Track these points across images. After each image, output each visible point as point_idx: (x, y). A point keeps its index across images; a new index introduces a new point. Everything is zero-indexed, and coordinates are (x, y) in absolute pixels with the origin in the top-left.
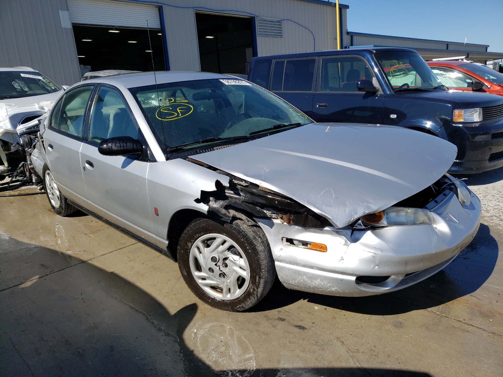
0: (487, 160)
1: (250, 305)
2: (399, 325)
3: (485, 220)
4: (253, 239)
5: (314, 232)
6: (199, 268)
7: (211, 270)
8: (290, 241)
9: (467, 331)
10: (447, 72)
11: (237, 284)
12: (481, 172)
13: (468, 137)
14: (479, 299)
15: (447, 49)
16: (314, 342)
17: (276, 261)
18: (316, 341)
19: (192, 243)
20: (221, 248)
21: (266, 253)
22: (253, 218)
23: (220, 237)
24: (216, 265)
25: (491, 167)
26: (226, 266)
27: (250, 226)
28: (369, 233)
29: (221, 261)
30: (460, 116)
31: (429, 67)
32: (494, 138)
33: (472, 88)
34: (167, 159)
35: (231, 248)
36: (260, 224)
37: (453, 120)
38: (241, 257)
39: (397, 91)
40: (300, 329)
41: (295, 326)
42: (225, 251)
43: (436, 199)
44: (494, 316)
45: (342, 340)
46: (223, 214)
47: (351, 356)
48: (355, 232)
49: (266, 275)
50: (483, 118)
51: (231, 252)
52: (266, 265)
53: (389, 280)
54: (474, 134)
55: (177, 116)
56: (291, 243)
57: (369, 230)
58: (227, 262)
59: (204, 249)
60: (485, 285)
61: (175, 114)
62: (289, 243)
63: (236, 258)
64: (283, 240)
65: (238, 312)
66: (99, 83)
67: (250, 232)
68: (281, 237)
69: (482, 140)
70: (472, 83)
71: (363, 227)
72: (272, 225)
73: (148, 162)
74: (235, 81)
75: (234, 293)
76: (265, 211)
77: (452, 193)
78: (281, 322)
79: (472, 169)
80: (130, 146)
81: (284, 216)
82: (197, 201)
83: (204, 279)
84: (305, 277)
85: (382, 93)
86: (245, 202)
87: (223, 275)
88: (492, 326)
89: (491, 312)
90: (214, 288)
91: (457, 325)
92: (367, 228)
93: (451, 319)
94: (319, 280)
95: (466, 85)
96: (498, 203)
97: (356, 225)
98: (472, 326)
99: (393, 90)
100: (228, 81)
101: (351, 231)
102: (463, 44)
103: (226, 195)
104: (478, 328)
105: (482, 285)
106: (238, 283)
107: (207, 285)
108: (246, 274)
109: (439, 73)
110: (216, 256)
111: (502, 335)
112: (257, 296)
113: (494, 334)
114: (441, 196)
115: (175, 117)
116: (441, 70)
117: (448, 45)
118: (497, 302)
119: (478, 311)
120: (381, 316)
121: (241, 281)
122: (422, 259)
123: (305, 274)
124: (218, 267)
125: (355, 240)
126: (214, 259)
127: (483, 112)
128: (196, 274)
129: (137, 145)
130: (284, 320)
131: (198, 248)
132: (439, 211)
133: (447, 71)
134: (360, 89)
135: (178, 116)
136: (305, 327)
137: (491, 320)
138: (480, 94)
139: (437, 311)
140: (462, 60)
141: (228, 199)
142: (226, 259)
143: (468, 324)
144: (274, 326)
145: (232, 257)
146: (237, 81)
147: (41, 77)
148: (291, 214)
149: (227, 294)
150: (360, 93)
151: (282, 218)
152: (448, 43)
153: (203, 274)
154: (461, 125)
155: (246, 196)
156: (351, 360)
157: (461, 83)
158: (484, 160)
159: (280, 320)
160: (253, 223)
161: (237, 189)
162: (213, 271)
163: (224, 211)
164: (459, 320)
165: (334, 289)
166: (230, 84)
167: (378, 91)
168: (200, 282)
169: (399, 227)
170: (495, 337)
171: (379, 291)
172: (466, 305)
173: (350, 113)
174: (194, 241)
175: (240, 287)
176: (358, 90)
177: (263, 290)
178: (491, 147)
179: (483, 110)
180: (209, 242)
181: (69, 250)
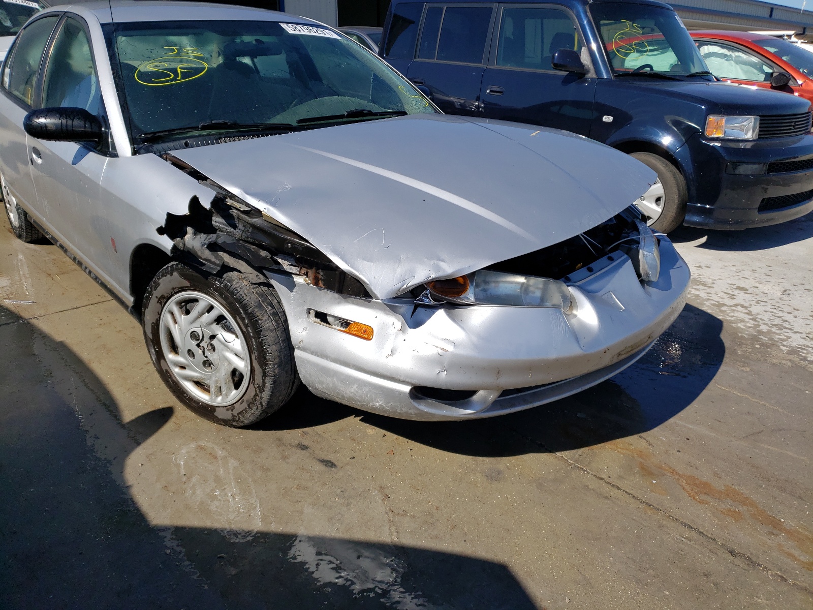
0: (754, 209)
1: (251, 418)
2: (495, 476)
3: (722, 311)
4: (256, 307)
5: (357, 304)
6: (174, 348)
7: (191, 354)
8: (322, 317)
9: (606, 498)
10: (733, 52)
11: (231, 381)
12: (742, 228)
13: (727, 165)
14: (650, 445)
15: (771, 16)
16: (339, 491)
17: (296, 348)
18: (343, 490)
19: (163, 303)
20: (207, 317)
21: (279, 333)
22: (264, 271)
23: (205, 299)
24: (198, 345)
25: (762, 221)
26: (214, 349)
27: (255, 284)
28: (441, 314)
29: (207, 340)
30: (718, 127)
31: (691, 39)
32: (772, 172)
33: (771, 83)
34: (135, 153)
35: (220, 319)
36: (273, 282)
37: (705, 135)
38: (237, 337)
39: (619, 75)
40: (326, 465)
41: (319, 460)
42: (212, 323)
43: (591, 265)
44: (664, 475)
45: (387, 491)
46: (205, 260)
47: (390, 520)
48: (419, 309)
49: (277, 371)
50: (759, 135)
51: (222, 326)
52: (276, 354)
53: (475, 398)
54: (739, 162)
55: (172, 80)
56: (322, 321)
57: (441, 308)
58: (214, 342)
59: (181, 316)
60: (672, 420)
61: (171, 76)
62: (319, 320)
63: (229, 336)
64: (310, 313)
65: (236, 428)
66: (66, 12)
67: (250, 295)
68: (306, 308)
69: (749, 173)
70: (772, 74)
71: (432, 303)
72: (291, 286)
73: (107, 156)
74: (311, 28)
75: (227, 395)
76: (280, 260)
77: (626, 256)
78: (299, 451)
79: (726, 222)
80: (78, 124)
81: (311, 273)
82: (161, 231)
83: (183, 367)
84: (335, 379)
85: (594, 76)
86: (242, 240)
87: (207, 363)
88: (652, 491)
89: (661, 468)
90: (198, 384)
91: (593, 484)
92: (441, 305)
93: (589, 473)
94: (355, 387)
95: (762, 77)
96: (757, 285)
97: (420, 297)
98: (618, 488)
99: (613, 73)
100: (296, 28)
101: (413, 307)
102: (798, 11)
103: (212, 225)
104: (626, 492)
105: (667, 420)
106: (233, 380)
107: (187, 378)
108: (242, 365)
109: (720, 52)
110: (199, 330)
111: (661, 509)
112: (261, 403)
113: (649, 505)
114: (604, 260)
115: (167, 81)
116: (723, 47)
117: (772, 9)
118: (678, 451)
119: (641, 463)
120: (471, 457)
121: (236, 378)
122: (531, 367)
123: (336, 374)
124: (201, 349)
125: (416, 323)
126: (194, 335)
127: (760, 124)
128: (170, 356)
129: (91, 126)
130: (307, 448)
131: (172, 314)
132: (593, 287)
133: (735, 50)
134: (557, 66)
135: (175, 79)
136: (336, 463)
137: (654, 482)
138: (777, 93)
139: (570, 459)
140: (790, 36)
141: (216, 233)
142: (213, 337)
143: (613, 486)
144: (284, 458)
145: (222, 334)
146: (315, 29)
147: (36, 4)
148: (318, 269)
149: (217, 396)
150: (560, 74)
151: (306, 274)
152: (772, 6)
153: (180, 359)
154: (718, 144)
155: (245, 229)
156: (386, 529)
157: (754, 73)
158: (750, 209)
159: (300, 447)
160: (262, 279)
161: (232, 217)
162: (193, 356)
163: (206, 254)
164: (600, 476)
165: (377, 404)
166: (297, 32)
167: (588, 71)
168: (176, 370)
169: (502, 308)
170: (648, 511)
171: (453, 415)
172: (625, 451)
173: (555, 109)
174: (165, 300)
175: (237, 386)
176: (554, 68)
177: (271, 396)
178: (767, 187)
179: (760, 120)
180: (188, 306)
181: (8, 298)
